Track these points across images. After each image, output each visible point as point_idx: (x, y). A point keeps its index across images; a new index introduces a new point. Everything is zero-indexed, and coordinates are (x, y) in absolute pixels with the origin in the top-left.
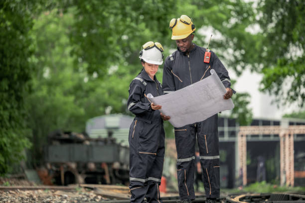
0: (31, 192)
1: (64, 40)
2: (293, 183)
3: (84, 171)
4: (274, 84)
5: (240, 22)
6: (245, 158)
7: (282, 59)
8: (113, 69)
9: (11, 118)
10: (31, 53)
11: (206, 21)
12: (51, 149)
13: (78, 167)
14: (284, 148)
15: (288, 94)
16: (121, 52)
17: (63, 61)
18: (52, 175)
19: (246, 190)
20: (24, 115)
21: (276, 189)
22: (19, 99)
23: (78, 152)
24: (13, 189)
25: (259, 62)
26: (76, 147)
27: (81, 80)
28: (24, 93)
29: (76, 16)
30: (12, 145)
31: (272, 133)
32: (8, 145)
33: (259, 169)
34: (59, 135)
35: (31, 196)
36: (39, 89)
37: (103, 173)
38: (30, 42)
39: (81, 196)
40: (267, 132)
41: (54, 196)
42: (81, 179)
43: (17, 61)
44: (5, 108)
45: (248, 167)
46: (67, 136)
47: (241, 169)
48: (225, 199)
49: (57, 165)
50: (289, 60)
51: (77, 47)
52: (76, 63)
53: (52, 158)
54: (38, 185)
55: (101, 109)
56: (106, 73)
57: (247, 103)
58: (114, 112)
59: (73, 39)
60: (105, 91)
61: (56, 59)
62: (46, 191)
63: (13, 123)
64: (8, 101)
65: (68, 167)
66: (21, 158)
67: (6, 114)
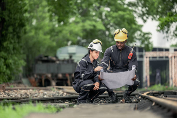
0: (25, 91)
1: (45, 3)
2: (176, 85)
3: (55, 79)
4: (166, 27)
6: (148, 70)
7: (170, 12)
8: (72, 19)
9: (14, 49)
10: (26, 11)
12: (37, 66)
13: (52, 76)
14: (172, 64)
15: (174, 33)
16: (77, 9)
17: (44, 15)
18: (37, 81)
19: (149, 89)
20: (21, 47)
21: (167, 89)
22: (19, 37)
23: (52, 67)
24: (15, 89)
25: (157, 15)
26: (51, 65)
27: (54, 26)
28: (22, 34)
30: (15, 64)
31: (164, 56)
32: (12, 64)
33: (157, 77)
34: (41, 58)
35: (26, 93)
36: (30, 31)
37: (67, 80)
38: (25, 4)
39: (54, 93)
40: (161, 55)
41: (39, 93)
42: (54, 83)
43: (18, 16)
44: (11, 43)
45: (151, 76)
46: (46, 59)
47: (147, 77)
48: (138, 94)
49: (40, 75)
50: (174, 13)
51: (52, 7)
52: (51, 16)
53: (37, 71)
54: (29, 86)
55: (65, 42)
56: (68, 22)
57: (150, 38)
58: (73, 44)
59: (50, 3)
60: (67, 32)
61: (40, 14)
62: (34, 90)
63: (15, 51)
64: (12, 39)
65: (47, 76)
66: (20, 71)
67: (11, 46)
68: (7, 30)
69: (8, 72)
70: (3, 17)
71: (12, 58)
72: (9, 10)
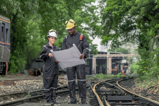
1: (38, 27)
2: (111, 73)
5: (94, 22)
6: (95, 65)
7: (108, 34)
9: (20, 54)
10: (27, 33)
11: (83, 21)
12: (33, 64)
13: (41, 70)
14: (108, 61)
17: (37, 34)
18: (33, 72)
20: (24, 53)
22: (23, 48)
27: (43, 40)
28: (25, 46)
31: (104, 56)
32: (19, 63)
33: (100, 69)
34: (36, 59)
36: (30, 43)
38: (27, 29)
40: (103, 56)
44: (19, 51)
45: (97, 67)
46: (38, 60)
47: (94, 68)
49: (35, 69)
53: (33, 67)
57: (96, 48)
59: (41, 28)
61: (35, 33)
62: (31, 80)
64: (19, 49)
65: (38, 70)
66: (23, 67)
67: (19, 53)
68: (16, 43)
69: (17, 67)
70: (14, 36)
71: (19, 59)
72: (18, 33)
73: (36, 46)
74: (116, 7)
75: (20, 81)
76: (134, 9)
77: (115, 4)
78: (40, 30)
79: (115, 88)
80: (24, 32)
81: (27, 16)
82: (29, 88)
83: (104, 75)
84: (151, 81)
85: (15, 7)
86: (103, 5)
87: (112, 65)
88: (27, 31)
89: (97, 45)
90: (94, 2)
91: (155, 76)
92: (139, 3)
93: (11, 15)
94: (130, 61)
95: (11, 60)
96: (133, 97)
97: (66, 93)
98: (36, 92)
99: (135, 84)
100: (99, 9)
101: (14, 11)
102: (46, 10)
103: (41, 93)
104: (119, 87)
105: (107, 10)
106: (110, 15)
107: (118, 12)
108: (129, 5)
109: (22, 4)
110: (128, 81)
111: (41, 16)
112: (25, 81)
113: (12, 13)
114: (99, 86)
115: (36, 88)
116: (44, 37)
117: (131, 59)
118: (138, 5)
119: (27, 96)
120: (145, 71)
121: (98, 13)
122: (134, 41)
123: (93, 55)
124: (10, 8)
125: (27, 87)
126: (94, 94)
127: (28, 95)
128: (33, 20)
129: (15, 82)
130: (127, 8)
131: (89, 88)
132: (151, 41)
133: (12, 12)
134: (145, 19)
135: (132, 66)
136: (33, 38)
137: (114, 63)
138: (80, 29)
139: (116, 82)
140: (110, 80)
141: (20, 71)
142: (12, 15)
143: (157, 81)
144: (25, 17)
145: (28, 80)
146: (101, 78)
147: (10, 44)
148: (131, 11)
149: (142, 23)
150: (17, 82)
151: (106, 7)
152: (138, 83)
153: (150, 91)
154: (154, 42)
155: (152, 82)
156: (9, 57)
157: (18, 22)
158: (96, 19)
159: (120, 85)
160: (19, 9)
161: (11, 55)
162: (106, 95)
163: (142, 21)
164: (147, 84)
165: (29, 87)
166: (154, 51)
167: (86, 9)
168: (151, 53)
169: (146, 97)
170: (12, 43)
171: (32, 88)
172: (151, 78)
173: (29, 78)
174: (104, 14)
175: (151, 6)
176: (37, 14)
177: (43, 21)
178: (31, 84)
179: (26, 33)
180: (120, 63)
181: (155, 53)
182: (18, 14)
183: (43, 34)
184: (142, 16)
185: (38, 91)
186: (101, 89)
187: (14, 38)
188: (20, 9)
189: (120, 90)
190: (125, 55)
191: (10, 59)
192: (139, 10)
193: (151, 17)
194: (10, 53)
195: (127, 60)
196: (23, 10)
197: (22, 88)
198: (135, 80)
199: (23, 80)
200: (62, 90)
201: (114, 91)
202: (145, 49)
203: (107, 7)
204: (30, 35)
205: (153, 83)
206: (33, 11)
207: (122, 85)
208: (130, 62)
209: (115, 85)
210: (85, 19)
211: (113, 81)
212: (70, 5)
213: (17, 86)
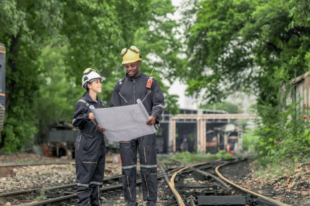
1: (61, 62)
2: (205, 150)
3: (71, 148)
5: (172, 51)
9: (25, 114)
10: (39, 73)
11: (152, 50)
12: (51, 133)
13: (68, 145)
14: (200, 128)
17: (60, 75)
18: (51, 149)
20: (34, 112)
22: (31, 101)
23: (68, 135)
25: (185, 77)
26: (67, 132)
27: (71, 86)
29: (69, 48)
31: (192, 118)
32: (23, 132)
33: (184, 143)
34: (56, 124)
36: (44, 93)
40: (189, 118)
42: (69, 153)
44: (22, 108)
45: (177, 139)
46: (61, 125)
47: (173, 142)
49: (54, 144)
51: (69, 68)
53: (51, 139)
57: (177, 101)
59: (67, 62)
61: (55, 73)
63: (26, 117)
64: (23, 103)
65: (61, 145)
66: (31, 139)
67: (22, 112)
68: (17, 93)
69: (18, 140)
70: (14, 79)
71: (22, 124)
72: (21, 72)
73: (57, 99)
74: (216, 22)
75: (24, 167)
76: (249, 29)
77: (214, 17)
78: (66, 66)
79: (212, 179)
80: (34, 70)
81: (40, 39)
82: (44, 182)
83: (192, 155)
84: (281, 165)
85: (16, 22)
86: (191, 20)
87: (207, 135)
88: (39, 69)
89: (178, 97)
90: (172, 13)
91: (288, 156)
92: (259, 17)
93: (7, 37)
94: (241, 126)
95: (8, 125)
96: (247, 197)
97: (117, 192)
98: (56, 189)
99: (251, 171)
100: (181, 27)
101: (15, 31)
102: (78, 27)
103: (66, 192)
104: (220, 178)
105: (198, 30)
106: (203, 39)
107: (219, 32)
108: (239, 21)
109: (31, 16)
110: (238, 165)
111: (67, 39)
112: (34, 168)
113: (10, 34)
114: (181, 177)
115: (57, 182)
116: (73, 81)
117: (244, 123)
118: (258, 21)
119: (38, 198)
120: (271, 147)
121: (180, 34)
122: (248, 89)
123: (170, 115)
124: (6, 23)
125: (39, 179)
126: (171, 193)
127: (42, 196)
128: (52, 47)
129: (15, 170)
130: (235, 26)
131: (163, 181)
132: (282, 90)
133: (8, 31)
134: (271, 47)
135: (246, 137)
136: (51, 83)
137: (210, 131)
138: (145, 64)
139: (214, 169)
140: (204, 165)
141: (25, 148)
142: (9, 38)
143: (292, 167)
144: (35, 42)
145: (41, 165)
146: (186, 160)
147: (4, 95)
148: (244, 32)
149: (265, 55)
150: (18, 169)
151: (195, 23)
152: (257, 169)
153: (279, 185)
154: (287, 92)
155: (282, 168)
156: (2, 121)
157: (22, 50)
158: (176, 47)
159: (222, 174)
160: (23, 26)
161: (7, 116)
162: (196, 194)
163: (265, 51)
164: (273, 172)
165: (44, 179)
166: (287, 108)
167: (157, 26)
168: (281, 113)
169: (271, 197)
170: (8, 92)
171: (49, 182)
172: (281, 161)
173: (42, 161)
174: (192, 37)
175: (283, 23)
176: (59, 35)
177: (72, 50)
178: (46, 175)
179: (36, 72)
180: (223, 130)
181: (288, 113)
182: (23, 35)
183: (72, 75)
184: (264, 41)
185: (60, 189)
186: (185, 182)
187: (13, 83)
188: (25, 26)
189: (222, 185)
190: (233, 116)
191: (5, 124)
192: (259, 29)
193: (282, 44)
194: (4, 112)
195: (236, 125)
196: (31, 27)
197: (28, 181)
198: (250, 164)
199: (31, 165)
200: (108, 185)
201: (211, 187)
202: (270, 105)
203: (197, 24)
204: (46, 76)
205: (286, 170)
206: (51, 29)
207: (227, 173)
208: (241, 130)
209: (214, 174)
210: (155, 46)
211: (209, 167)
212: (125, 18)
213: (19, 179)
